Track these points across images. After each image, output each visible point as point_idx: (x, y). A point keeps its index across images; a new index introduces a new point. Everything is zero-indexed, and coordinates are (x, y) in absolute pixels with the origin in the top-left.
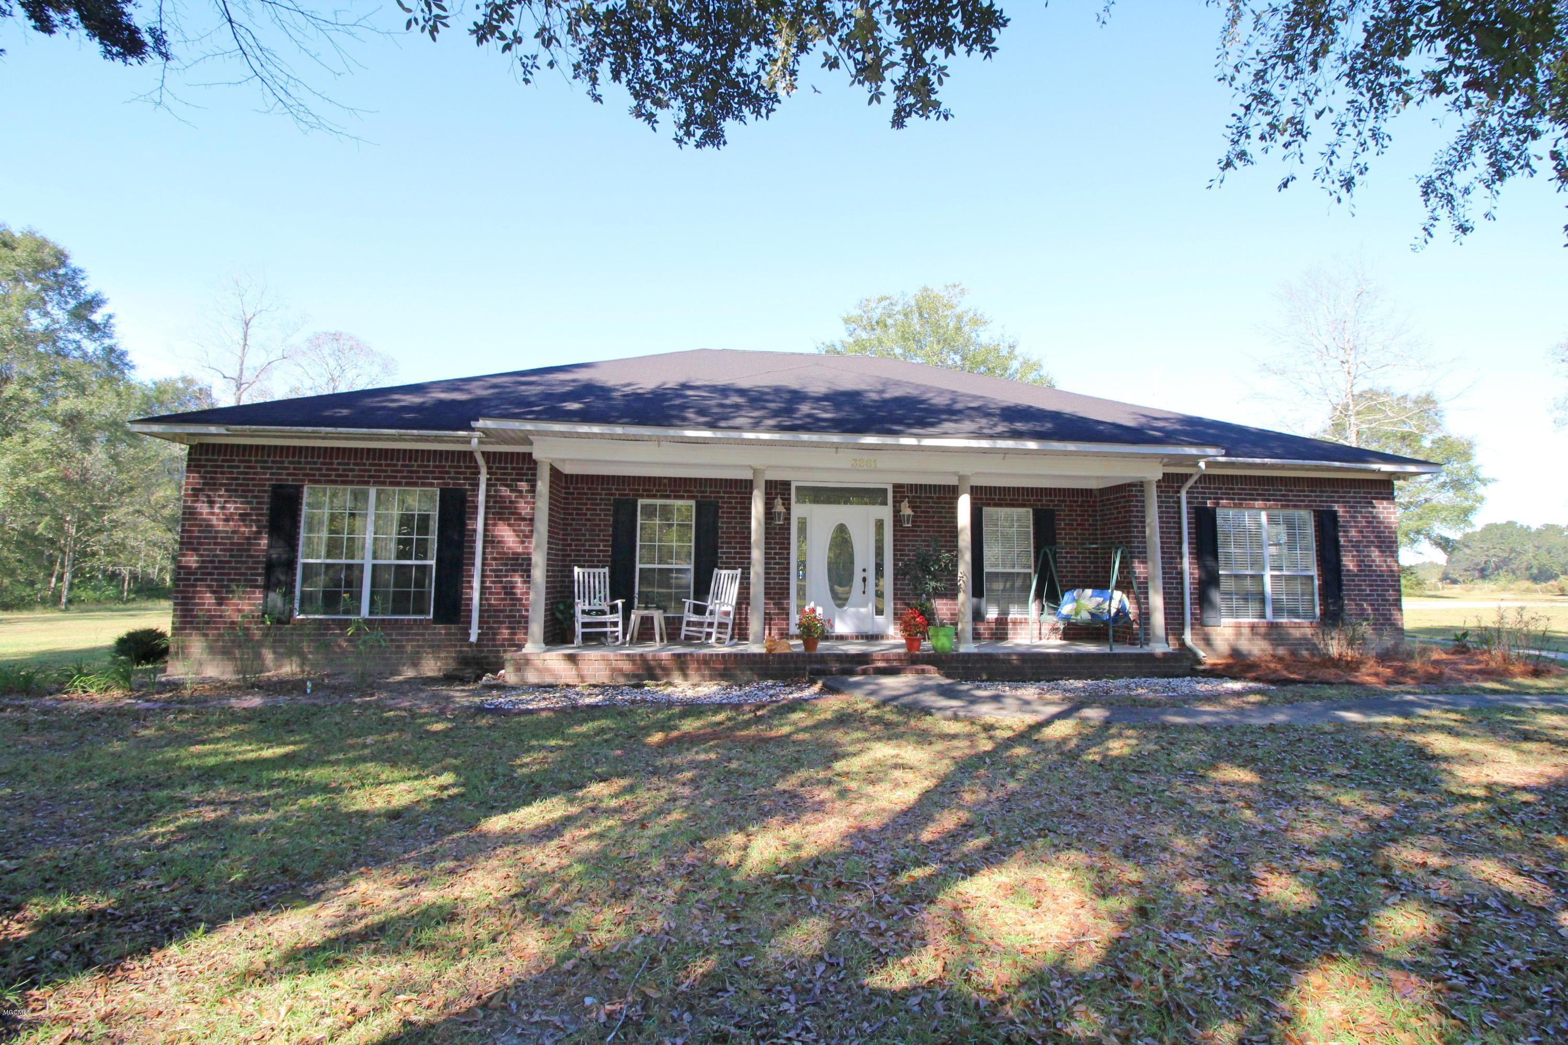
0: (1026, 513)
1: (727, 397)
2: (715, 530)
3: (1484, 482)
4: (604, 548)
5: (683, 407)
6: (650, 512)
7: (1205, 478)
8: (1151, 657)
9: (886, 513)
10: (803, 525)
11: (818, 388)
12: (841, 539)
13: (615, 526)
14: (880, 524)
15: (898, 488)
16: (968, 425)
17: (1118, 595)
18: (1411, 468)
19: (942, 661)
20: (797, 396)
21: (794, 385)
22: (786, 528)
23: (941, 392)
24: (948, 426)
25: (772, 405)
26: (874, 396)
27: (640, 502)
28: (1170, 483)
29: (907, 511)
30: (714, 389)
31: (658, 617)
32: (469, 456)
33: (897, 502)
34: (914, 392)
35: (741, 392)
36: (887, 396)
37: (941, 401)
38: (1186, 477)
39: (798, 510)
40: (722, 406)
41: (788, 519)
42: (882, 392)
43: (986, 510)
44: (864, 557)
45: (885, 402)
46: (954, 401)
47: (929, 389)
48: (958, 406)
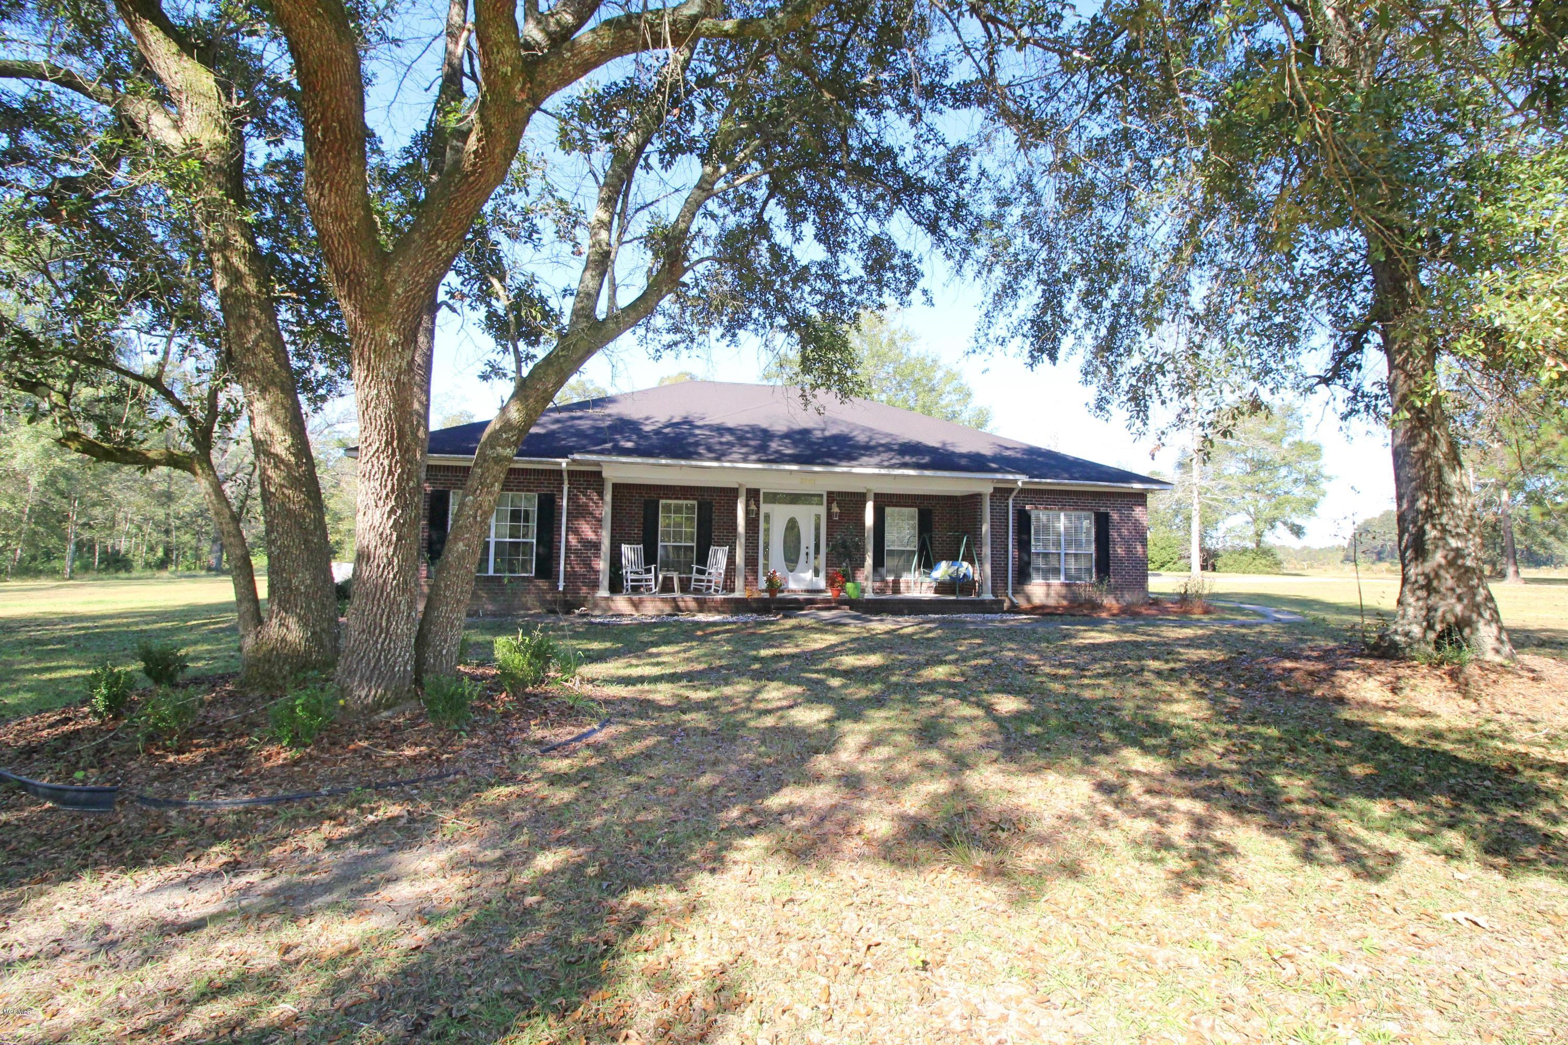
0: (914, 511)
1: (722, 435)
2: (710, 521)
3: (1329, 479)
4: (637, 531)
5: (697, 444)
6: (667, 508)
7: (1022, 491)
8: (983, 602)
9: (822, 510)
10: (767, 517)
11: (780, 427)
12: (792, 527)
13: (645, 518)
14: (818, 517)
15: (830, 494)
16: (876, 460)
17: (965, 564)
18: (1155, 487)
19: (853, 604)
20: (766, 435)
21: (764, 425)
22: (757, 520)
23: (864, 430)
24: (865, 459)
25: (752, 443)
26: (818, 434)
27: (662, 502)
28: (1001, 493)
29: (835, 509)
30: (711, 428)
31: (675, 576)
32: (560, 472)
33: (829, 503)
34: (845, 430)
35: (730, 430)
36: (827, 434)
37: (862, 438)
38: (1012, 490)
39: (764, 508)
40: (721, 443)
41: (758, 514)
42: (823, 430)
43: (888, 510)
44: (807, 539)
45: (826, 439)
46: (871, 439)
47: (856, 427)
48: (873, 443)
